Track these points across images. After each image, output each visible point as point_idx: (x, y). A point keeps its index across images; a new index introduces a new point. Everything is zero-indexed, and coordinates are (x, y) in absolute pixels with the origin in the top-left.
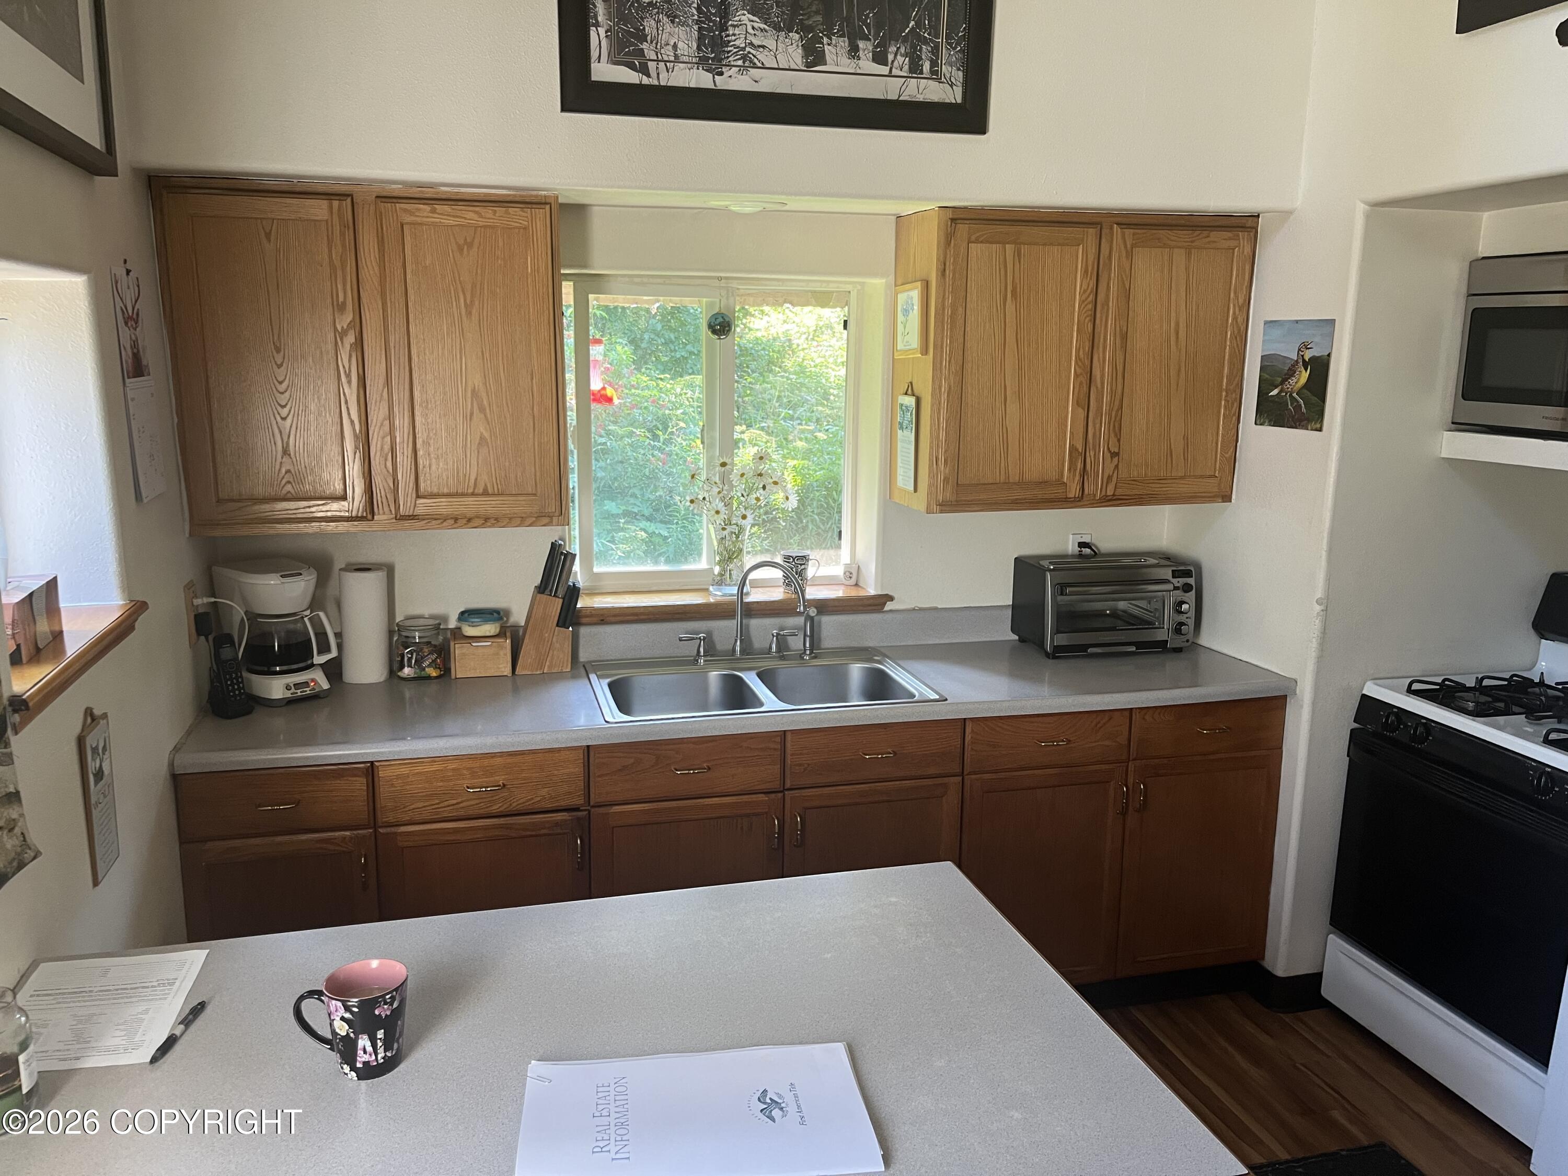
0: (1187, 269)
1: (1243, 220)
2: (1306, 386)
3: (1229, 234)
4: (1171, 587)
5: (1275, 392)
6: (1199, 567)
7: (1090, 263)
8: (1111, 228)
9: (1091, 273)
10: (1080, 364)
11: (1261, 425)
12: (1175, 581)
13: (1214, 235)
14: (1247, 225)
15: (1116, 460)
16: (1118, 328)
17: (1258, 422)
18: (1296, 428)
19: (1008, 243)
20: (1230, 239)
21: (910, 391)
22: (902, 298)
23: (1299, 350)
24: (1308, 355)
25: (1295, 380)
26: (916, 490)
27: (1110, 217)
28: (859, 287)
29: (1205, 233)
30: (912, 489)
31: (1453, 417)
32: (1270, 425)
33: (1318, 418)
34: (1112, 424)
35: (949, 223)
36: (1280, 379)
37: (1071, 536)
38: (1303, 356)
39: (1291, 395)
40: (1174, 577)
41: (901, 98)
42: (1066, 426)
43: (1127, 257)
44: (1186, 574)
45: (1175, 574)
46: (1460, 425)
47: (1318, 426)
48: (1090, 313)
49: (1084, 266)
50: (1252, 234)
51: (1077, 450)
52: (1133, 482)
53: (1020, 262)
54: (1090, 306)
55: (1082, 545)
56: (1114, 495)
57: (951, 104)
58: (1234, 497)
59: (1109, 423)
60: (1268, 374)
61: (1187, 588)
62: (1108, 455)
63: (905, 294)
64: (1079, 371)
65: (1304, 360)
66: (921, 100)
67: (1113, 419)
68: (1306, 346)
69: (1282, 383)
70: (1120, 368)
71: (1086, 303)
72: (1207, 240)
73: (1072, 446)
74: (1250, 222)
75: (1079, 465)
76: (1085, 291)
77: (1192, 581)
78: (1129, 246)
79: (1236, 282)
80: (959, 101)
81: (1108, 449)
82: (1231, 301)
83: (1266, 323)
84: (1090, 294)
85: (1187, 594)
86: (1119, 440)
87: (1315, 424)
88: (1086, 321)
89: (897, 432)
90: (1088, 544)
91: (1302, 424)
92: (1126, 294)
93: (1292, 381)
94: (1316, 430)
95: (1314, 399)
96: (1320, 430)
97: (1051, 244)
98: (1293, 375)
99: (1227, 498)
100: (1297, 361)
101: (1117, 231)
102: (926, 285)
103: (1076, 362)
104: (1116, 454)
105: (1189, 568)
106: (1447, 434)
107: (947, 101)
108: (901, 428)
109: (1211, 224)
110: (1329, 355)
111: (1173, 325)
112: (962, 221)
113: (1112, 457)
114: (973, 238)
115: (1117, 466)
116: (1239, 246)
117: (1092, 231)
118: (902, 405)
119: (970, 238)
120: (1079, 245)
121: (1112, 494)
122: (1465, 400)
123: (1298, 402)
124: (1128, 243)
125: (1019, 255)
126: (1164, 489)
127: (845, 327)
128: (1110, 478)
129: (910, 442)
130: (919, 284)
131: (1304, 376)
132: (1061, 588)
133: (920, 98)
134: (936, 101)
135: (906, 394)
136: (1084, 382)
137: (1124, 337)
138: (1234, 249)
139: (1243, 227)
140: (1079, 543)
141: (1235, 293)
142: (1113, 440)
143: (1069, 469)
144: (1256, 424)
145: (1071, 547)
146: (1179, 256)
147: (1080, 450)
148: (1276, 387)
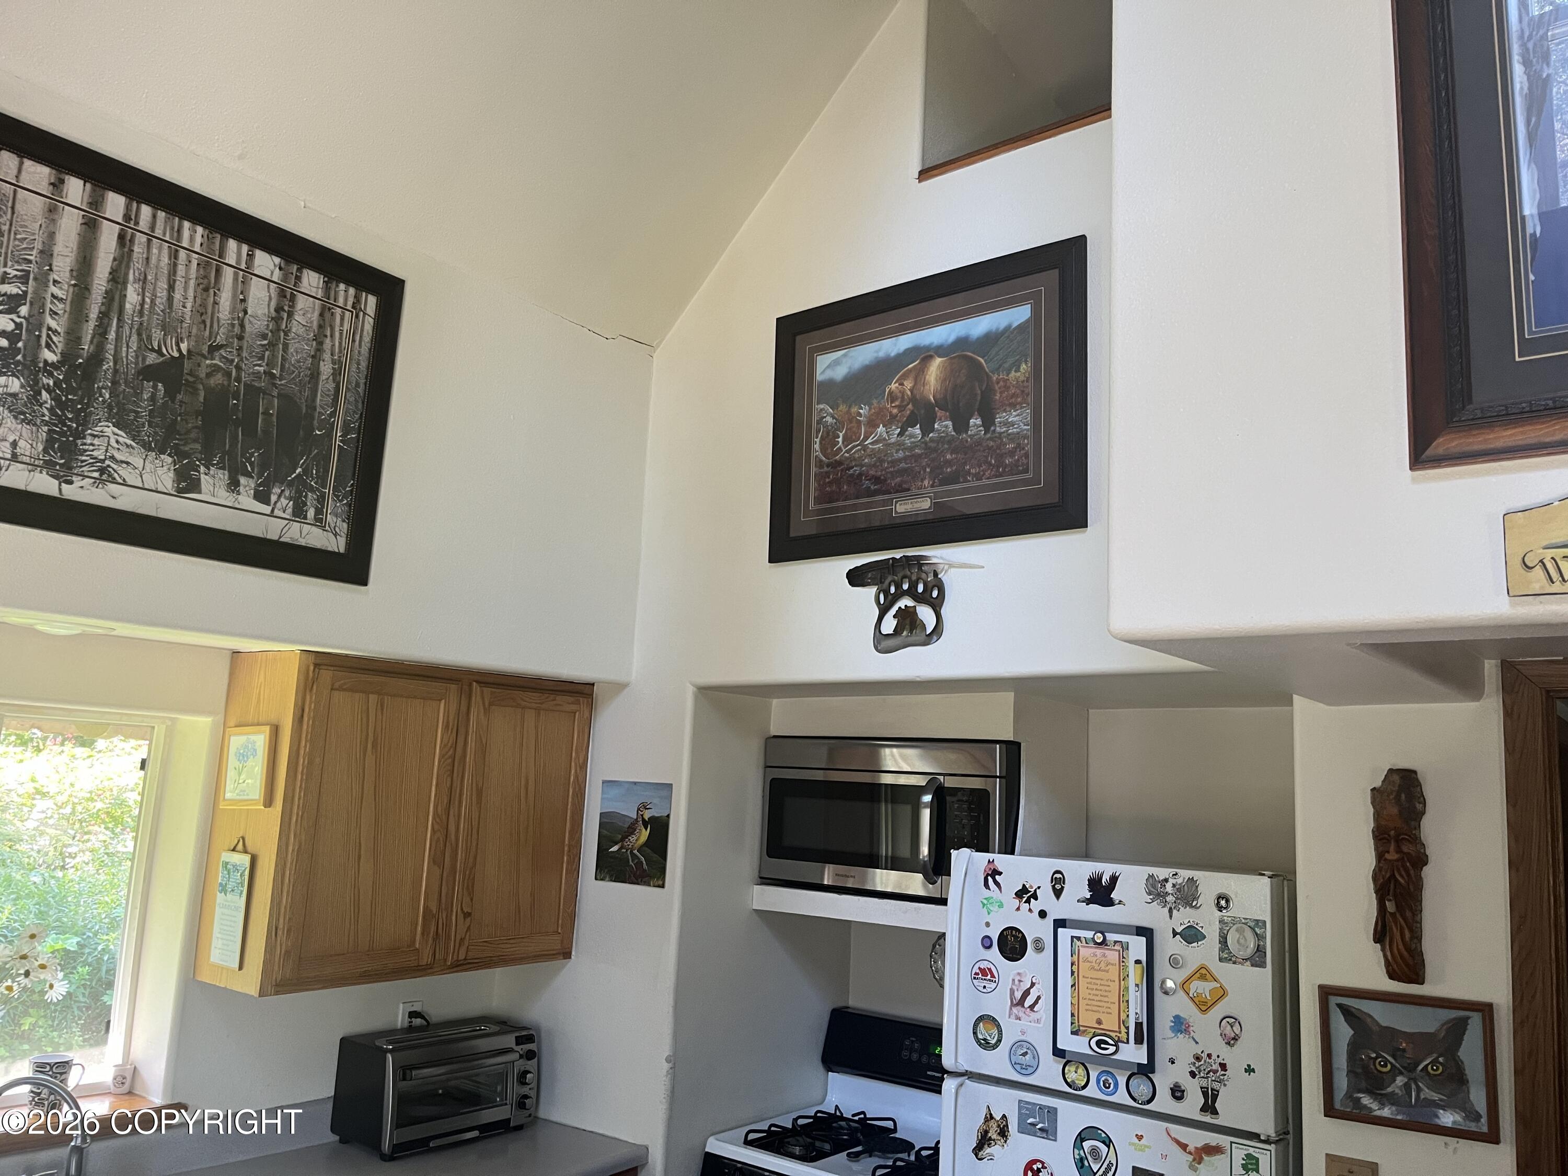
0: (536, 727)
1: (580, 687)
2: (646, 844)
3: (572, 699)
4: (517, 1056)
5: (615, 848)
6: (538, 1030)
7: (451, 718)
8: (470, 685)
9: (452, 729)
10: (438, 820)
11: (602, 880)
12: (518, 1048)
13: (560, 699)
14: (585, 692)
15: (468, 920)
16: (474, 785)
17: (598, 877)
18: (638, 884)
19: (372, 693)
20: (572, 703)
21: (241, 846)
22: (237, 742)
23: (638, 809)
24: (647, 815)
25: (635, 838)
26: (241, 968)
27: (469, 674)
28: (170, 723)
29: (552, 697)
30: (237, 966)
31: (759, 872)
32: (611, 881)
33: (661, 875)
34: (466, 881)
35: (312, 668)
36: (620, 836)
37: (401, 1006)
38: (642, 815)
39: (632, 852)
40: (517, 1044)
41: (281, 540)
42: (421, 886)
43: (485, 713)
44: (527, 1039)
45: (519, 1041)
46: (766, 881)
47: (660, 883)
48: (449, 768)
49: (445, 721)
50: (590, 700)
51: (431, 911)
52: (485, 944)
53: (382, 713)
54: (450, 760)
55: (413, 1015)
56: (465, 959)
57: (334, 553)
58: (573, 953)
59: (463, 881)
60: (606, 830)
61: (530, 1055)
62: (461, 916)
63: (243, 739)
64: (436, 827)
65: (643, 820)
66: (303, 544)
67: (467, 877)
68: (644, 806)
69: (622, 840)
70: (475, 823)
71: (446, 757)
72: (555, 702)
73: (426, 908)
74: (587, 689)
75: (433, 929)
76: (445, 746)
77: (532, 1046)
78: (487, 704)
79: (577, 743)
80: (342, 550)
81: (462, 909)
82: (573, 760)
83: (604, 782)
84: (449, 750)
85: (529, 1062)
86: (472, 900)
87: (657, 880)
88: (445, 776)
89: (216, 895)
90: (420, 1013)
91: (644, 880)
92: (483, 750)
93: (633, 838)
94: (659, 886)
95: (655, 857)
96: (663, 886)
97: (415, 697)
98: (632, 833)
99: (567, 955)
100: (637, 818)
101: (476, 689)
102: (276, 731)
103: (434, 818)
104: (467, 915)
105: (531, 1032)
106: (757, 888)
107: (330, 549)
108: (223, 889)
109: (555, 689)
110: (668, 816)
111: (523, 783)
112: (326, 667)
113: (465, 918)
114: (337, 685)
115: (469, 928)
116: (580, 711)
117: (453, 687)
118: (227, 863)
119: (333, 685)
120: (440, 700)
121: (464, 957)
122: (769, 856)
123: (639, 859)
124: (486, 699)
125: (382, 706)
126: (512, 949)
127: (143, 767)
128: (462, 940)
129: (237, 909)
130: (267, 729)
131: (644, 834)
132: (403, 1072)
133: (302, 542)
134: (319, 547)
135: (234, 850)
136: (441, 839)
137: (480, 792)
138: (575, 713)
139: (581, 693)
140: (410, 1013)
141: (576, 753)
142: (467, 899)
143: (423, 934)
144: (596, 879)
145: (400, 1020)
146: (530, 716)
147: (434, 912)
148: (616, 844)
